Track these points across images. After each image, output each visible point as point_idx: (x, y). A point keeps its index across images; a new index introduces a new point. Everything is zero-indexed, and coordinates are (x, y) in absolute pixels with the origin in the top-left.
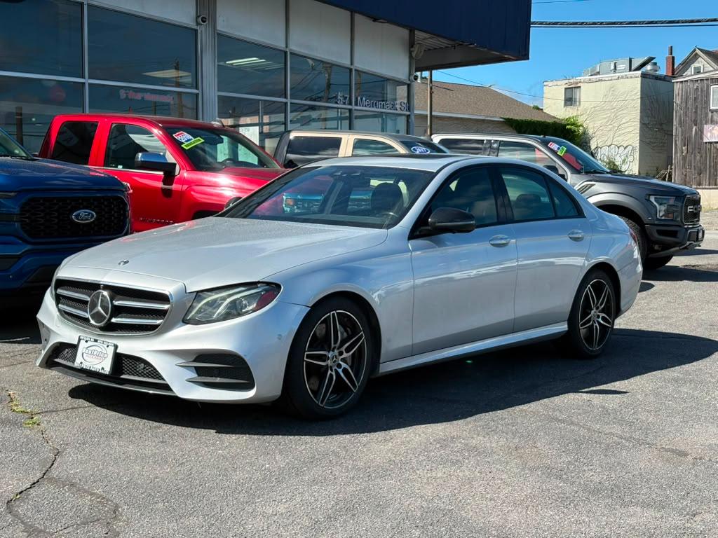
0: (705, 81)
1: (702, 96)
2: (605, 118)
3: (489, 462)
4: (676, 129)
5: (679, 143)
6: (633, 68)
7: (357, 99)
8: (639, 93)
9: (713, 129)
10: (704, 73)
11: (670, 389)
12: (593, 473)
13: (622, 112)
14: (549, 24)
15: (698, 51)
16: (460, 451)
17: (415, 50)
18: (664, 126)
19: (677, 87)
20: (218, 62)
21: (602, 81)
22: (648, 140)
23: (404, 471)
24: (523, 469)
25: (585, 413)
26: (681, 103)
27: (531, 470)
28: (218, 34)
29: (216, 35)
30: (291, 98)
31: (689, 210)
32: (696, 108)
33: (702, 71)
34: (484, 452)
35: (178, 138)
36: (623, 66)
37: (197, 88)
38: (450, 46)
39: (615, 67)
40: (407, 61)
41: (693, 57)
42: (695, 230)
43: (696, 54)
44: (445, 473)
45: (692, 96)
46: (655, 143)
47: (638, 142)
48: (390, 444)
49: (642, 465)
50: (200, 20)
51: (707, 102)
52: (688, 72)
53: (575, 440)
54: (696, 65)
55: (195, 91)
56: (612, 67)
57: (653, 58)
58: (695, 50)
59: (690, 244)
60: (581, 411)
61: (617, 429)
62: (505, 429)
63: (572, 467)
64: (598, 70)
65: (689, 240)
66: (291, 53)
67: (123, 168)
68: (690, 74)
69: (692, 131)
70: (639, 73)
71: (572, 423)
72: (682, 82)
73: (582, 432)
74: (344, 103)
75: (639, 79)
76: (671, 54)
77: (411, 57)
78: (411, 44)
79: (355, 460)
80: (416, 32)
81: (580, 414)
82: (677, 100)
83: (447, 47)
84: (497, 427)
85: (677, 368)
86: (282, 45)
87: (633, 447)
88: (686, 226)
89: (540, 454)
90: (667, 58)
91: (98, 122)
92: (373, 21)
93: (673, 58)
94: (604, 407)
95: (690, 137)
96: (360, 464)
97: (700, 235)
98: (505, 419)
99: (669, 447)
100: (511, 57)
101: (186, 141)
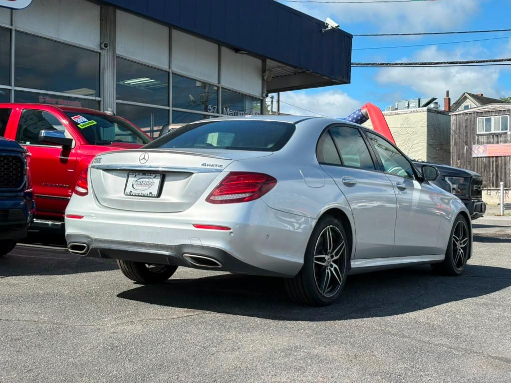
0: (473, 114)
1: (471, 125)
2: (402, 140)
3: (330, 368)
4: (453, 149)
5: (455, 157)
6: (421, 105)
7: (222, 109)
8: (426, 123)
9: (479, 148)
10: (470, 109)
11: (483, 311)
12: (430, 378)
13: (413, 136)
14: (364, 64)
15: (466, 95)
16: (304, 359)
17: (267, 74)
18: (444, 146)
19: (453, 118)
20: (117, 81)
21: (399, 114)
22: (433, 156)
23: (249, 376)
24: (364, 374)
25: (414, 328)
26: (456, 130)
27: (372, 375)
28: (117, 57)
29: (115, 57)
30: (173, 107)
31: (474, 188)
32: (467, 133)
33: (469, 107)
34: (326, 359)
35: (76, 120)
36: (414, 104)
37: (100, 96)
38: (292, 74)
39: (409, 104)
40: (260, 82)
41: (463, 98)
42: (480, 203)
43: (466, 97)
44: (288, 378)
45: (464, 125)
46: (438, 158)
47: (426, 157)
48: (238, 353)
49: (474, 370)
50: (103, 46)
51: (474, 129)
52: (460, 108)
53: (409, 350)
54: (465, 104)
55: (98, 99)
56: (407, 105)
57: (435, 99)
58: (464, 94)
59: (477, 214)
60: (410, 327)
61: (445, 341)
62: (343, 341)
63: (409, 373)
64: (396, 107)
65: (475, 211)
66: (173, 73)
67: (30, 144)
68: (461, 110)
69: (464, 149)
70: (426, 108)
71: (404, 336)
72: (456, 115)
73: (414, 343)
74: (213, 112)
75: (426, 113)
76: (448, 96)
77: (263, 80)
78: (264, 70)
79: (203, 367)
80: (268, 61)
81: (410, 329)
82: (453, 127)
83: (290, 75)
84: (336, 339)
85: (485, 296)
86: (165, 67)
87: (463, 355)
88: (473, 201)
89: (379, 361)
90: (445, 99)
91: (12, 109)
92: (236, 52)
93: (449, 99)
94: (429, 324)
95: (463, 154)
96: (207, 371)
97: (483, 207)
98: (344, 332)
99: (495, 355)
100: (338, 82)
101: (82, 123)
